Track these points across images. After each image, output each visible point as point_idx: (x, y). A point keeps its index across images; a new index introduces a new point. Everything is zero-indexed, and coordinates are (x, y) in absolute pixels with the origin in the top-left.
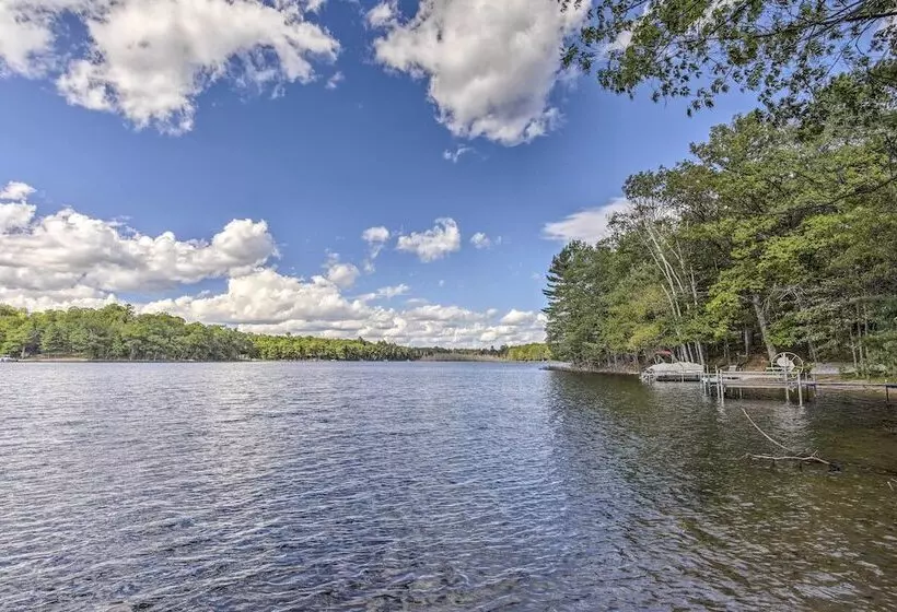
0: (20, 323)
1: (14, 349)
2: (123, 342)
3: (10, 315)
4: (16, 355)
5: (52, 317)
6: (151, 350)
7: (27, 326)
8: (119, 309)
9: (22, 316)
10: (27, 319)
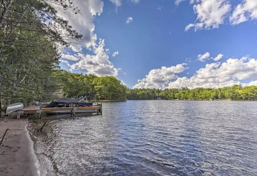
0: (213, 92)
1: (213, 98)
2: (240, 95)
3: (211, 90)
4: (213, 99)
5: (220, 89)
6: (250, 97)
7: (215, 92)
8: (237, 86)
9: (213, 90)
10: (214, 91)
